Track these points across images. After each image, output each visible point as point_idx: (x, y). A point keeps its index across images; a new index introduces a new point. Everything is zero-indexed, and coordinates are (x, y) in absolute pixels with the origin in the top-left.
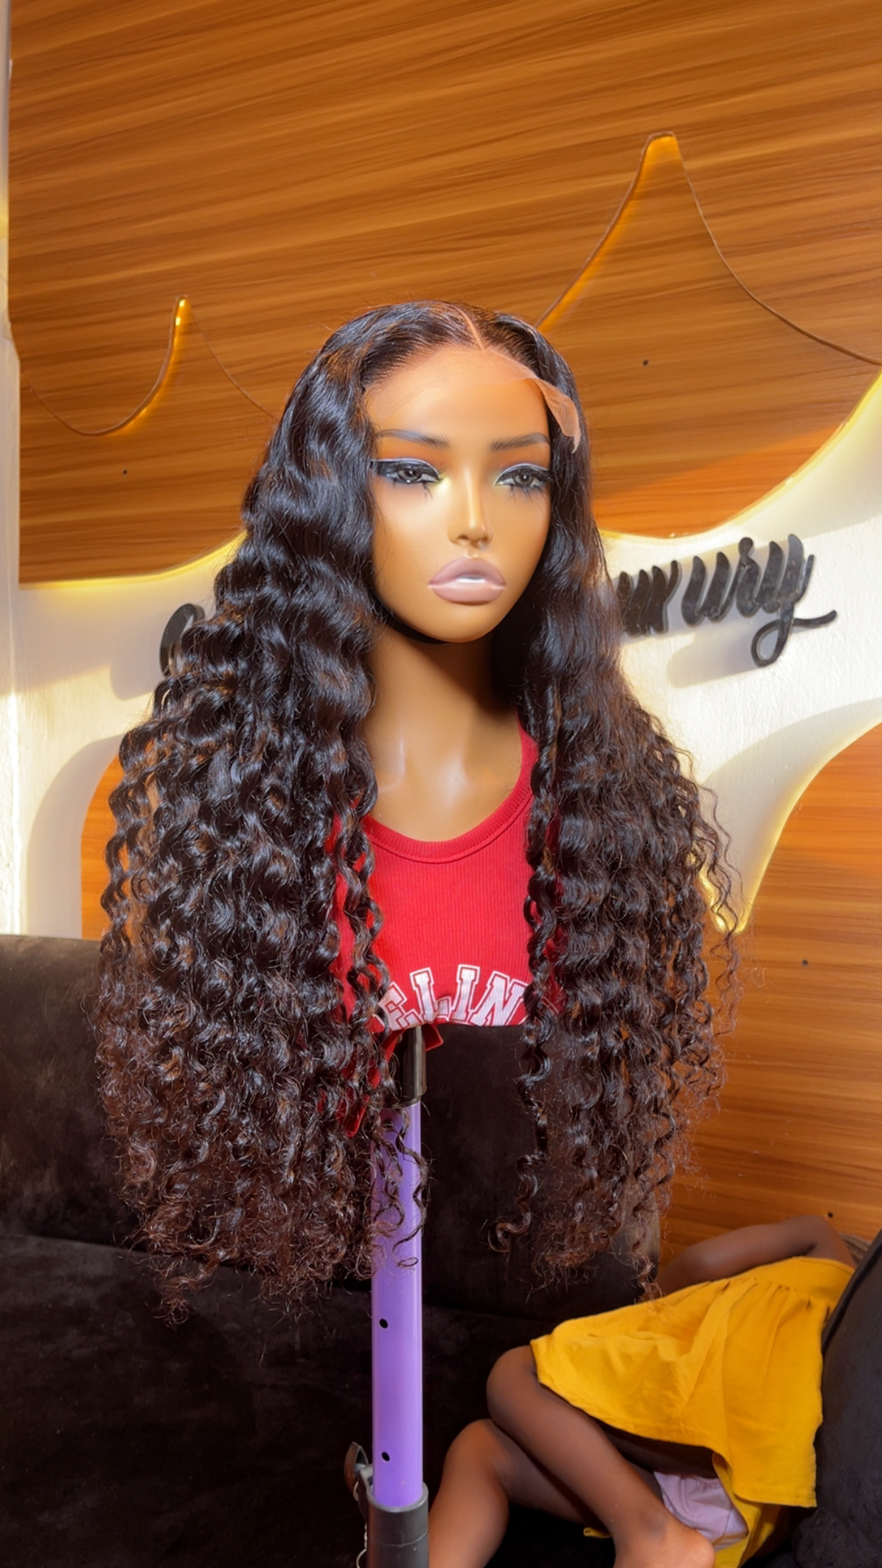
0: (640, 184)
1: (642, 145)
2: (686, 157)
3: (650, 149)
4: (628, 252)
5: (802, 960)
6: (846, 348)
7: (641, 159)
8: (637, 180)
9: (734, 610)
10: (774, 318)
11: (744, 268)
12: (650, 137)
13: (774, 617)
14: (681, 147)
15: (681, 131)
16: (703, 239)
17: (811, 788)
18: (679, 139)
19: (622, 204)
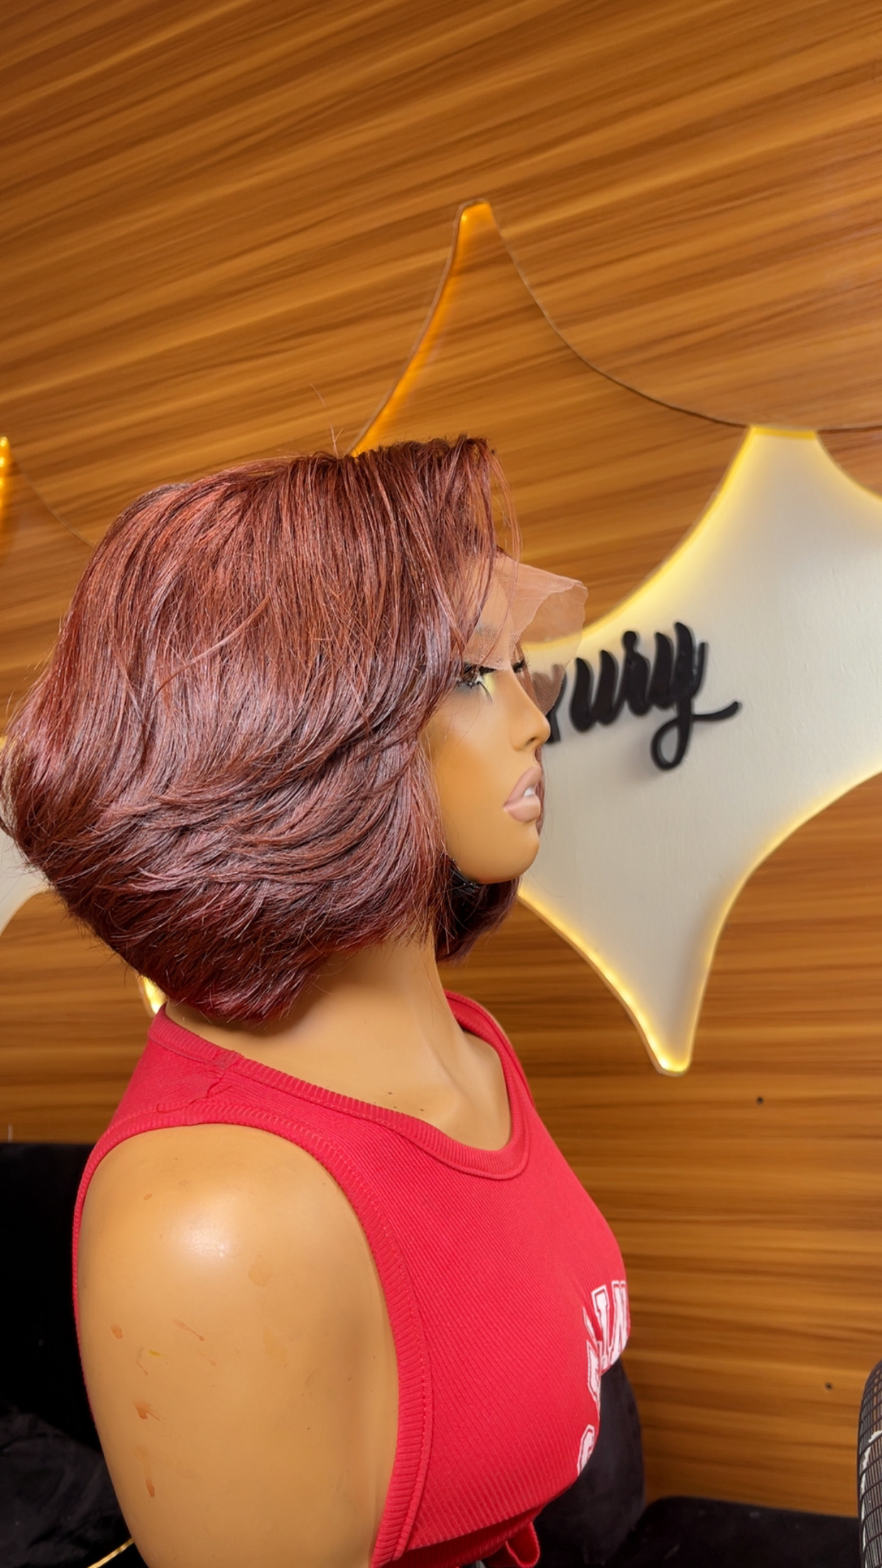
0: (459, 258)
1: (452, 218)
2: (503, 223)
3: (464, 218)
4: (458, 332)
5: (755, 1097)
6: (703, 413)
7: (454, 234)
8: (454, 255)
9: (626, 710)
10: (619, 388)
11: (580, 337)
12: (462, 206)
13: (671, 713)
14: (495, 214)
15: (494, 196)
16: (533, 311)
17: (739, 902)
18: (492, 205)
19: (441, 285)
